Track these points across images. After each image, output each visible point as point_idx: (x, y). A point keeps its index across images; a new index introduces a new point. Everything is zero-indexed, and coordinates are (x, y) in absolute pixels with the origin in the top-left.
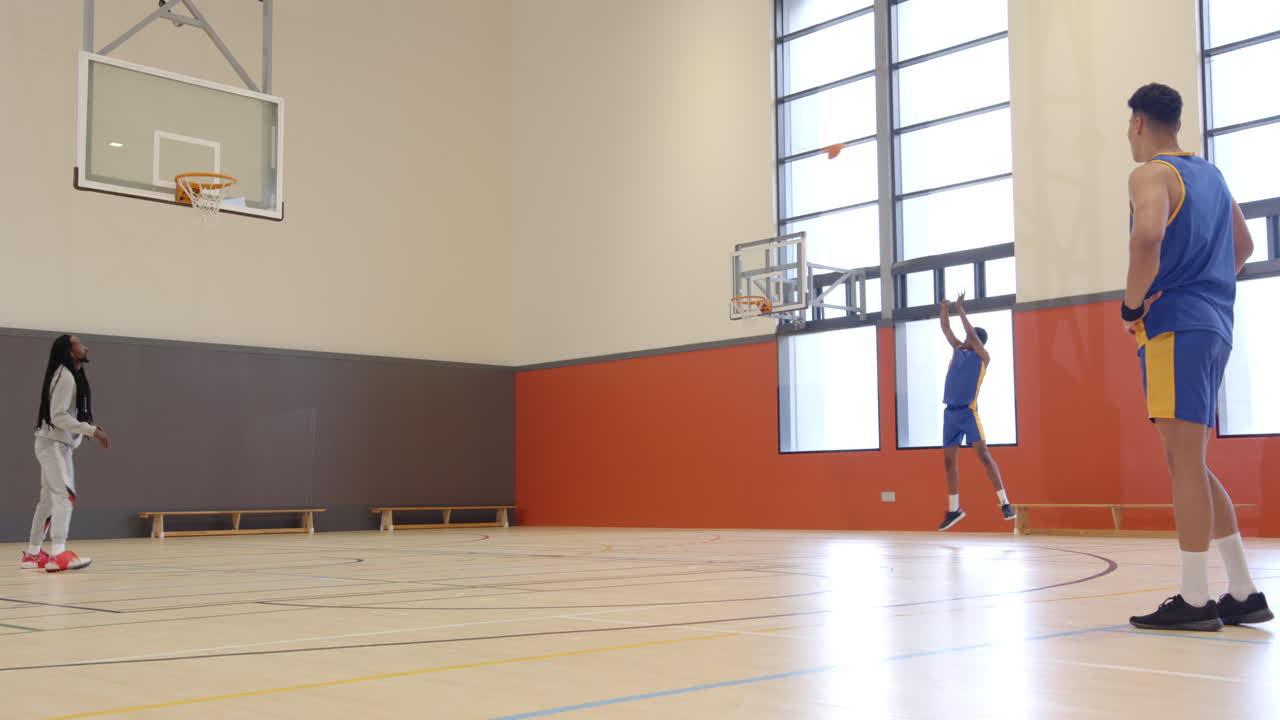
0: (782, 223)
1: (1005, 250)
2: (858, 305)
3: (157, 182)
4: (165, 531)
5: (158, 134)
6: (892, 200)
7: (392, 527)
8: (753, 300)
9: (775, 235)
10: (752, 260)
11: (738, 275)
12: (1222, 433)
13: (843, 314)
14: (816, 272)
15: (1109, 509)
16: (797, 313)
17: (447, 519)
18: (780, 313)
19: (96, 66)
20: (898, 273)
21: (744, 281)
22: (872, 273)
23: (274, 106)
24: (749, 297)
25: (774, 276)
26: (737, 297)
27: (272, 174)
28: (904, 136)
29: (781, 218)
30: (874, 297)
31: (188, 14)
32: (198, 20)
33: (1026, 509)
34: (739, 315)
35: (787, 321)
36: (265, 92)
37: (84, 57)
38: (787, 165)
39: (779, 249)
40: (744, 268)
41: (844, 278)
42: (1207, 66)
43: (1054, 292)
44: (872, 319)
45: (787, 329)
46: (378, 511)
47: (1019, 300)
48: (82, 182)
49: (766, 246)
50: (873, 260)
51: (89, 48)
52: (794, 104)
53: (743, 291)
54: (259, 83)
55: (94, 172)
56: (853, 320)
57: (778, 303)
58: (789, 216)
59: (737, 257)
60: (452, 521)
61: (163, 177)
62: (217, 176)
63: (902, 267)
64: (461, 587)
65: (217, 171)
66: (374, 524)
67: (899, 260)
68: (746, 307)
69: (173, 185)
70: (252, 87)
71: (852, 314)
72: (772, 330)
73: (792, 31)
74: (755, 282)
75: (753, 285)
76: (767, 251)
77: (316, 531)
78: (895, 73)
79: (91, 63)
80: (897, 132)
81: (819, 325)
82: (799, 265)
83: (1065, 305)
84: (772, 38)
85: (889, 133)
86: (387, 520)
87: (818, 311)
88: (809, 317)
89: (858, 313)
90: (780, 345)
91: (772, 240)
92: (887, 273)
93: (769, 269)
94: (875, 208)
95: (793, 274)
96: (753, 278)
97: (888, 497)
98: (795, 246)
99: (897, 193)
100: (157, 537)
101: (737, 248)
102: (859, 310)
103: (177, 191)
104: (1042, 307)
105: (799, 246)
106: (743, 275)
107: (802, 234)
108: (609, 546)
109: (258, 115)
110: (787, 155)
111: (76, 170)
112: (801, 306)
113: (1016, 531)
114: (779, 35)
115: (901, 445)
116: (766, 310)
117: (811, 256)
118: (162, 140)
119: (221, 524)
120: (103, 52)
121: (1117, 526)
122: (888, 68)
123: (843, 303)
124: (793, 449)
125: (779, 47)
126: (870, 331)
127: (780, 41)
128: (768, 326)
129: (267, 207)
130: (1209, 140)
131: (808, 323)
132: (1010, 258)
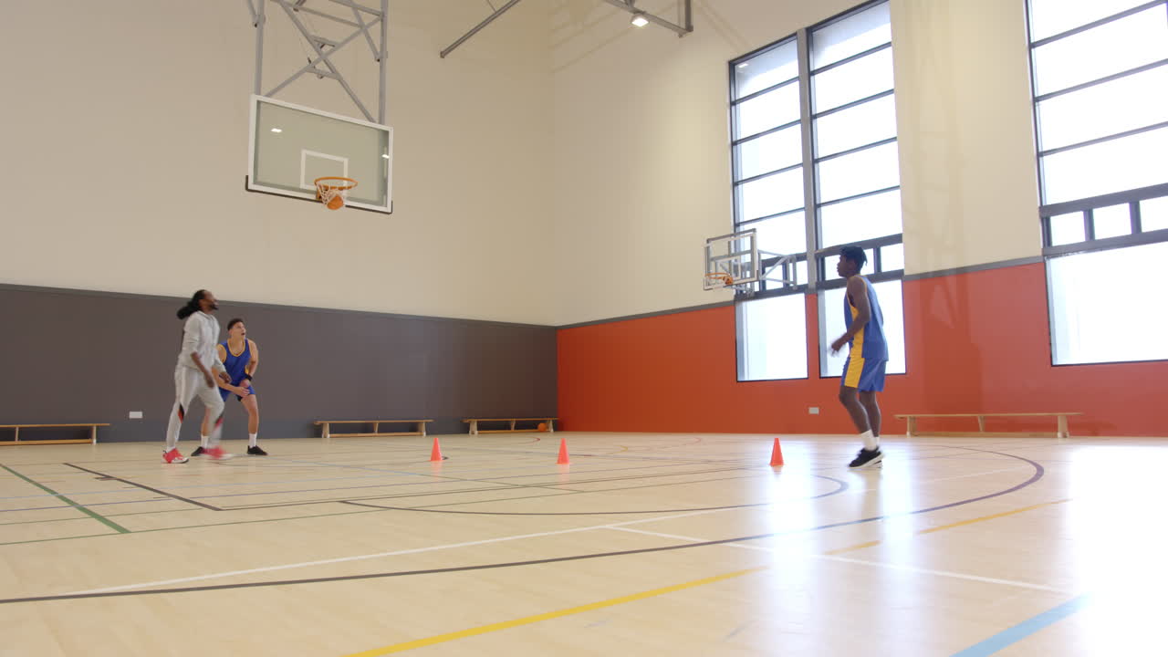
0: (737, 225)
1: (896, 239)
2: (792, 280)
3: (303, 186)
4: (330, 433)
5: (304, 153)
6: (813, 207)
7: (476, 432)
8: (719, 276)
9: (732, 232)
10: (718, 249)
11: (709, 260)
12: (1054, 363)
13: (780, 285)
14: (764, 257)
15: (975, 419)
16: (749, 285)
17: (513, 426)
18: (737, 285)
19: (262, 105)
20: (818, 257)
21: (713, 264)
22: (800, 257)
23: (386, 133)
24: (716, 274)
25: (733, 260)
26: (708, 274)
27: (385, 181)
28: (821, 164)
29: (737, 222)
30: (802, 274)
31: (329, 70)
32: (334, 73)
33: (914, 418)
34: (709, 287)
35: (741, 292)
36: (381, 123)
37: (254, 98)
38: (740, 186)
39: (735, 241)
40: (712, 255)
41: (781, 261)
42: (1037, 108)
43: (931, 267)
44: (800, 289)
45: (742, 297)
46: (468, 421)
47: (906, 273)
48: (251, 186)
49: (728, 239)
50: (801, 248)
51: (258, 92)
52: (744, 145)
53: (713, 270)
54: (375, 116)
55: (260, 179)
56: (787, 290)
57: (737, 280)
58: (741, 221)
59: (708, 248)
60: (516, 428)
61: (306, 183)
62: (344, 179)
63: (821, 253)
64: (516, 487)
65: (346, 176)
66: (465, 430)
67: (820, 248)
68: (714, 281)
69: (314, 188)
70: (371, 120)
71: (787, 285)
72: (731, 298)
73: (741, 97)
74: (721, 265)
75: (719, 265)
76: (729, 243)
77: (427, 434)
78: (814, 121)
79: (259, 102)
80: (816, 161)
81: (763, 294)
82: (751, 251)
83: (939, 276)
84: (728, 101)
85: (811, 162)
86: (474, 427)
87: (763, 284)
88: (757, 288)
89: (791, 285)
90: (737, 308)
91: (731, 235)
92: (811, 257)
93: (730, 255)
94: (802, 213)
95: (747, 258)
96: (719, 262)
97: (814, 411)
98: (749, 238)
99: (818, 202)
100: (325, 437)
101: (708, 241)
102: (792, 283)
103: (317, 193)
104: (924, 278)
105: (752, 238)
106: (712, 259)
107: (754, 230)
108: (627, 448)
109: (375, 140)
110: (740, 179)
111: (247, 177)
112: (751, 280)
113: (908, 433)
114: (733, 99)
115: (823, 375)
116: (729, 283)
117: (760, 246)
118: (308, 157)
119: (366, 429)
120: (269, 95)
121: (981, 429)
122: (809, 118)
123: (781, 278)
124: (746, 379)
125: (733, 108)
126: (801, 297)
127: (733, 103)
128: (729, 294)
129: (381, 205)
130: (1041, 159)
131: (756, 293)
132: (899, 245)
